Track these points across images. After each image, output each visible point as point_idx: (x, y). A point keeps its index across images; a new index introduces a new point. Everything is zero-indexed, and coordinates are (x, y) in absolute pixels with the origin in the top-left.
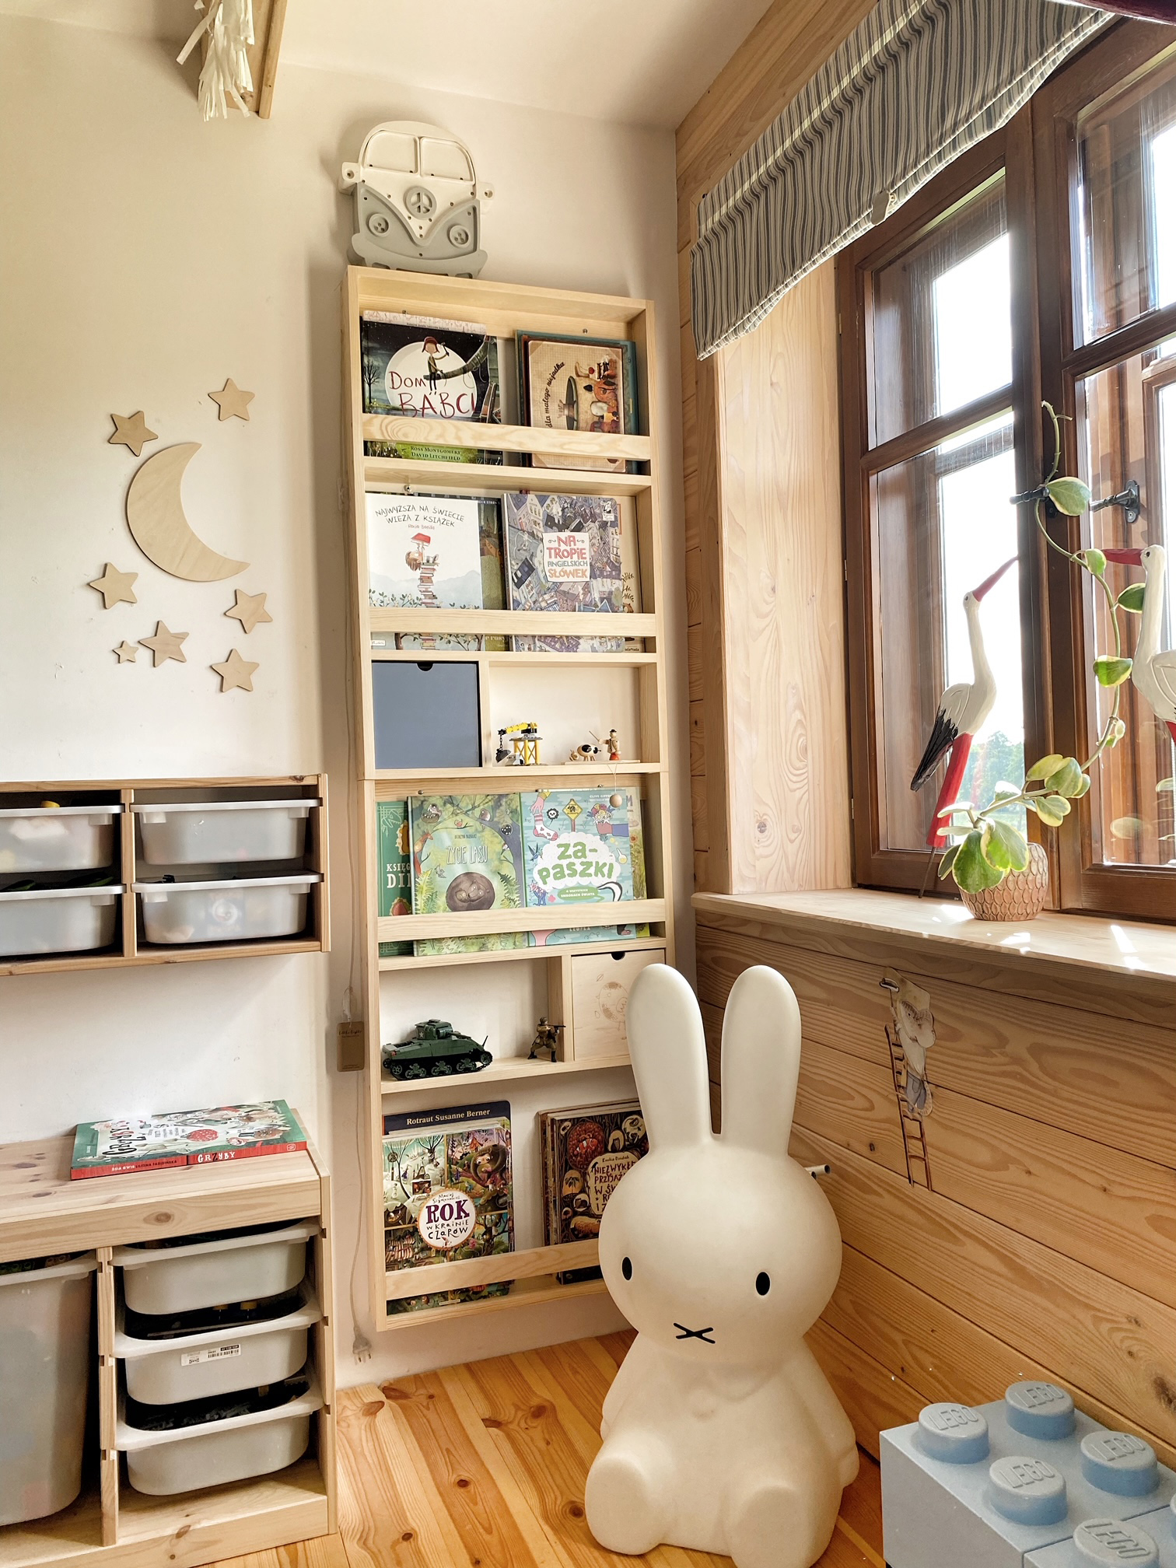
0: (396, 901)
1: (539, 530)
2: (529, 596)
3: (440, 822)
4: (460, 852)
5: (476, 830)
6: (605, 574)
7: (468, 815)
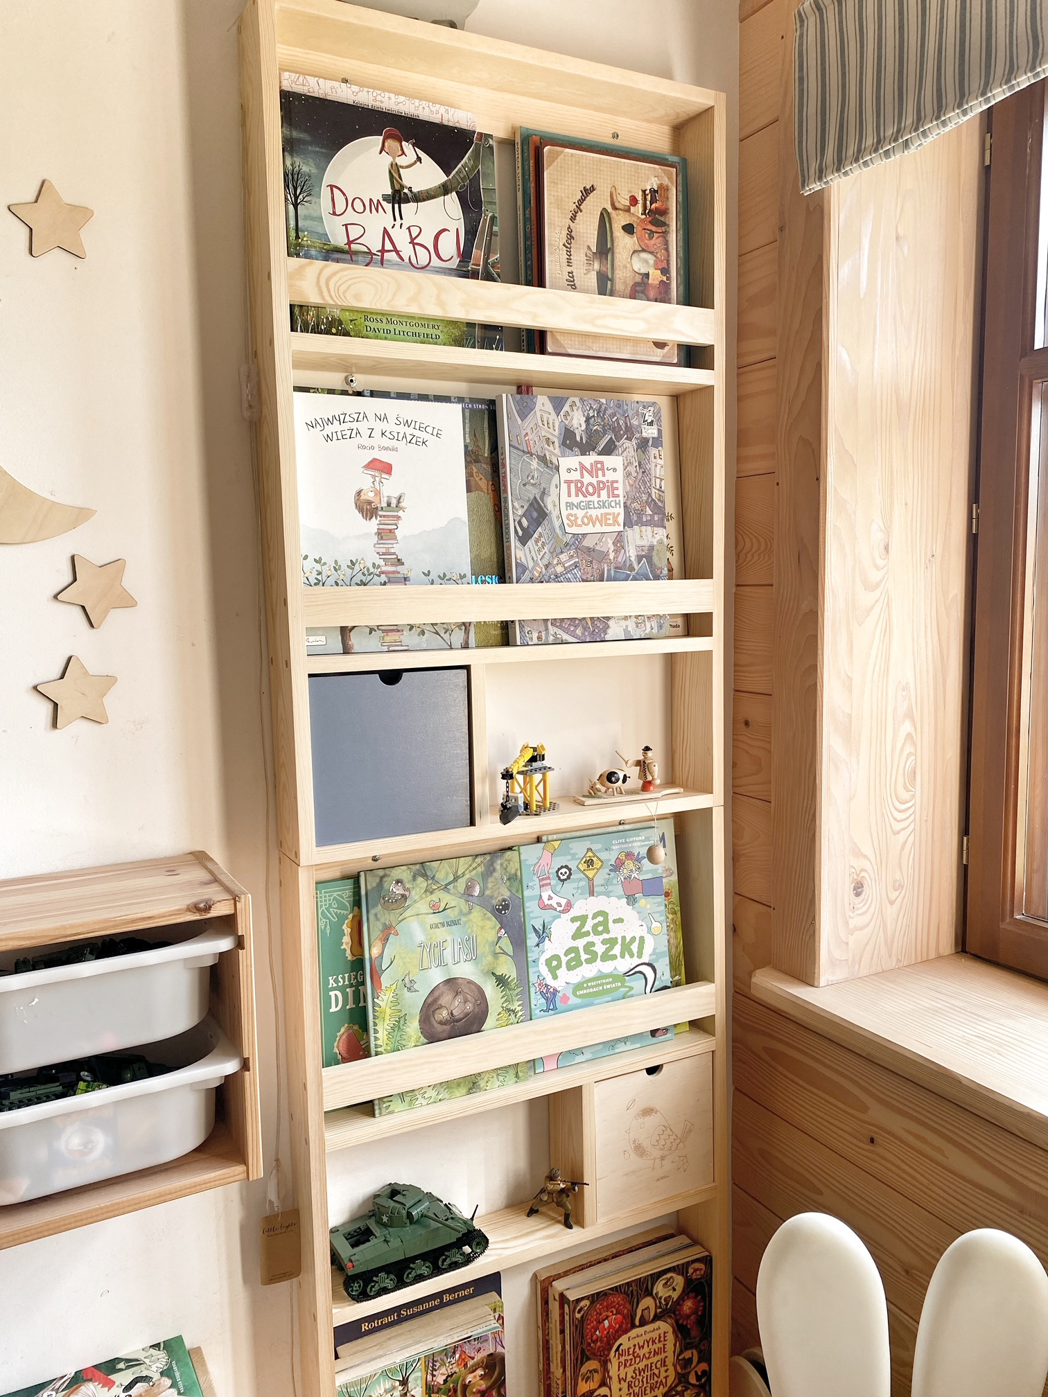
0: (343, 1030)
1: (554, 451)
2: (540, 557)
3: (408, 907)
4: (435, 949)
5: (461, 911)
6: (644, 520)
7: (448, 891)
